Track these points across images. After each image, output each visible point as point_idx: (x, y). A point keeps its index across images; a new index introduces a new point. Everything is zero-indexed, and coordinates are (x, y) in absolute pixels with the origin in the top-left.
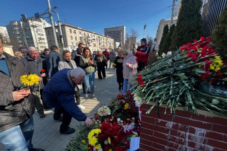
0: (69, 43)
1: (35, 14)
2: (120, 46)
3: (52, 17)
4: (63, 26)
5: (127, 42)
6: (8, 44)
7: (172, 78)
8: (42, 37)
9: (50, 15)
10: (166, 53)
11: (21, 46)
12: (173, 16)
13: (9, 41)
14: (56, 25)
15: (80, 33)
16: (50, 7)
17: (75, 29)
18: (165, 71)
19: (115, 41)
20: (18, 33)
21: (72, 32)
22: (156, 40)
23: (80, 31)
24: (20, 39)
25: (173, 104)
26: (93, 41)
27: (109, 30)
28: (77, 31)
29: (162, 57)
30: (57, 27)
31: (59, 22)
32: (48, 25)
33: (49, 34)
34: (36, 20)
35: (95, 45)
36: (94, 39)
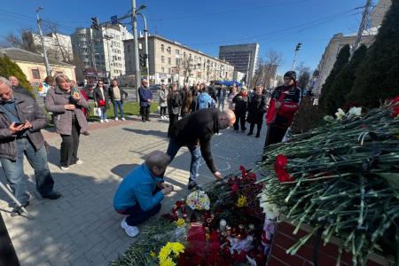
0: (158, 69)
1: (112, 18)
2: (244, 79)
3: (135, 24)
4: (151, 39)
5: (259, 73)
6: (70, 63)
7: (362, 179)
8: (118, 55)
9: (134, 19)
10: (346, 111)
11: (87, 67)
12: (362, 27)
13: (72, 58)
14: (141, 36)
15: (178, 52)
16: (135, 6)
17: (170, 46)
18: (346, 159)
19: (237, 69)
20: (85, 47)
21: (165, 50)
22: (317, 73)
23: (178, 48)
24: (87, 57)
25: (361, 246)
26: (197, 67)
27: (227, 50)
28: (173, 48)
29: (335, 117)
30: (141, 40)
31: (145, 31)
32: (129, 36)
33: (129, 51)
34: (111, 27)
35: (199, 75)
36: (199, 65)
